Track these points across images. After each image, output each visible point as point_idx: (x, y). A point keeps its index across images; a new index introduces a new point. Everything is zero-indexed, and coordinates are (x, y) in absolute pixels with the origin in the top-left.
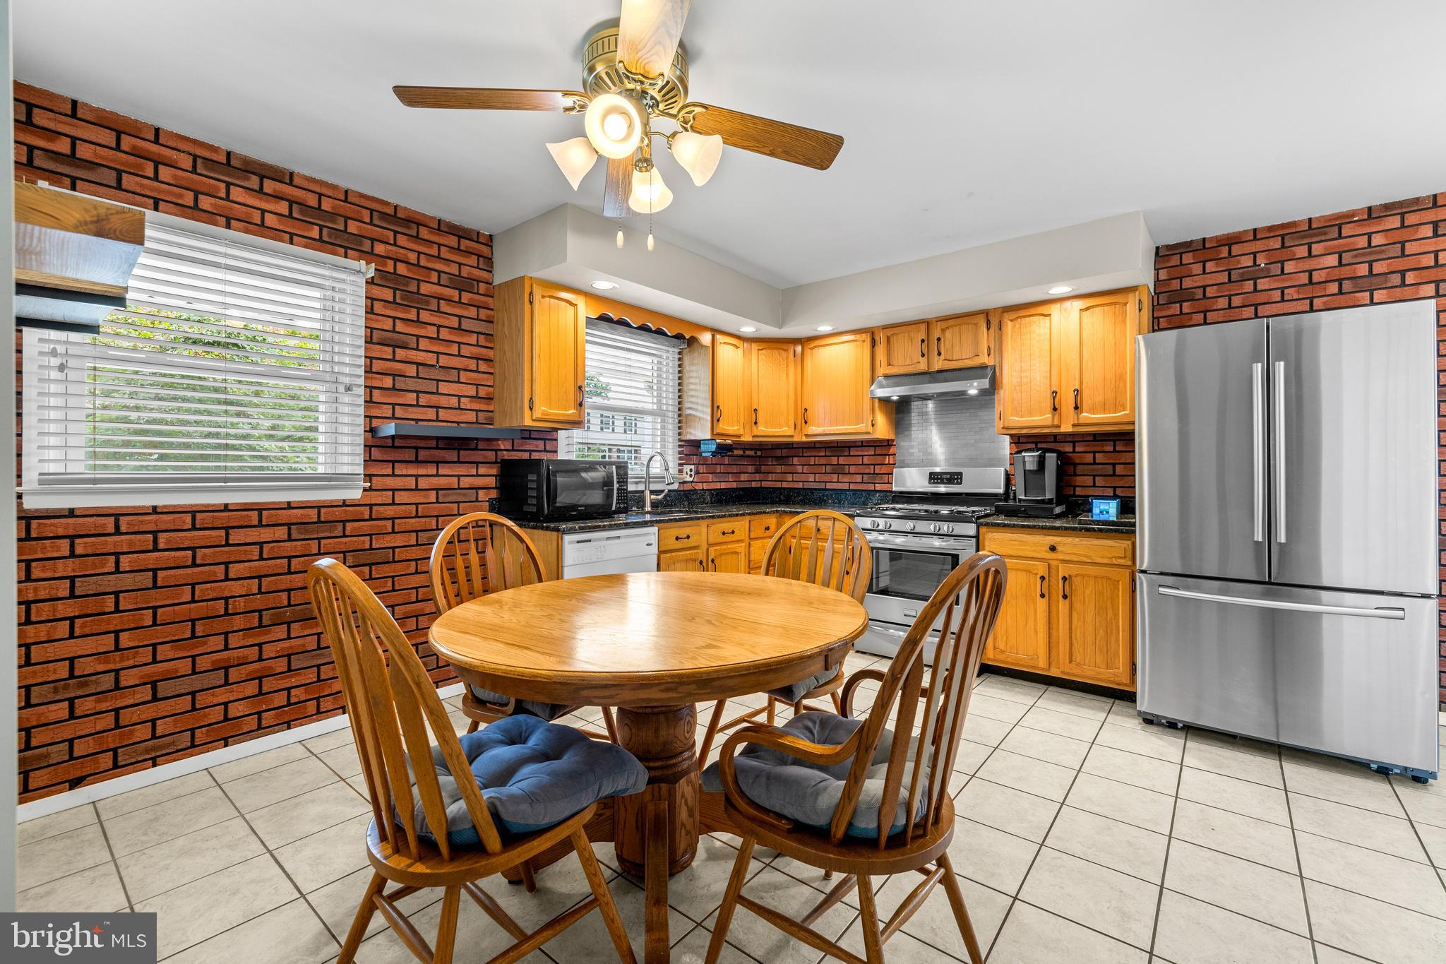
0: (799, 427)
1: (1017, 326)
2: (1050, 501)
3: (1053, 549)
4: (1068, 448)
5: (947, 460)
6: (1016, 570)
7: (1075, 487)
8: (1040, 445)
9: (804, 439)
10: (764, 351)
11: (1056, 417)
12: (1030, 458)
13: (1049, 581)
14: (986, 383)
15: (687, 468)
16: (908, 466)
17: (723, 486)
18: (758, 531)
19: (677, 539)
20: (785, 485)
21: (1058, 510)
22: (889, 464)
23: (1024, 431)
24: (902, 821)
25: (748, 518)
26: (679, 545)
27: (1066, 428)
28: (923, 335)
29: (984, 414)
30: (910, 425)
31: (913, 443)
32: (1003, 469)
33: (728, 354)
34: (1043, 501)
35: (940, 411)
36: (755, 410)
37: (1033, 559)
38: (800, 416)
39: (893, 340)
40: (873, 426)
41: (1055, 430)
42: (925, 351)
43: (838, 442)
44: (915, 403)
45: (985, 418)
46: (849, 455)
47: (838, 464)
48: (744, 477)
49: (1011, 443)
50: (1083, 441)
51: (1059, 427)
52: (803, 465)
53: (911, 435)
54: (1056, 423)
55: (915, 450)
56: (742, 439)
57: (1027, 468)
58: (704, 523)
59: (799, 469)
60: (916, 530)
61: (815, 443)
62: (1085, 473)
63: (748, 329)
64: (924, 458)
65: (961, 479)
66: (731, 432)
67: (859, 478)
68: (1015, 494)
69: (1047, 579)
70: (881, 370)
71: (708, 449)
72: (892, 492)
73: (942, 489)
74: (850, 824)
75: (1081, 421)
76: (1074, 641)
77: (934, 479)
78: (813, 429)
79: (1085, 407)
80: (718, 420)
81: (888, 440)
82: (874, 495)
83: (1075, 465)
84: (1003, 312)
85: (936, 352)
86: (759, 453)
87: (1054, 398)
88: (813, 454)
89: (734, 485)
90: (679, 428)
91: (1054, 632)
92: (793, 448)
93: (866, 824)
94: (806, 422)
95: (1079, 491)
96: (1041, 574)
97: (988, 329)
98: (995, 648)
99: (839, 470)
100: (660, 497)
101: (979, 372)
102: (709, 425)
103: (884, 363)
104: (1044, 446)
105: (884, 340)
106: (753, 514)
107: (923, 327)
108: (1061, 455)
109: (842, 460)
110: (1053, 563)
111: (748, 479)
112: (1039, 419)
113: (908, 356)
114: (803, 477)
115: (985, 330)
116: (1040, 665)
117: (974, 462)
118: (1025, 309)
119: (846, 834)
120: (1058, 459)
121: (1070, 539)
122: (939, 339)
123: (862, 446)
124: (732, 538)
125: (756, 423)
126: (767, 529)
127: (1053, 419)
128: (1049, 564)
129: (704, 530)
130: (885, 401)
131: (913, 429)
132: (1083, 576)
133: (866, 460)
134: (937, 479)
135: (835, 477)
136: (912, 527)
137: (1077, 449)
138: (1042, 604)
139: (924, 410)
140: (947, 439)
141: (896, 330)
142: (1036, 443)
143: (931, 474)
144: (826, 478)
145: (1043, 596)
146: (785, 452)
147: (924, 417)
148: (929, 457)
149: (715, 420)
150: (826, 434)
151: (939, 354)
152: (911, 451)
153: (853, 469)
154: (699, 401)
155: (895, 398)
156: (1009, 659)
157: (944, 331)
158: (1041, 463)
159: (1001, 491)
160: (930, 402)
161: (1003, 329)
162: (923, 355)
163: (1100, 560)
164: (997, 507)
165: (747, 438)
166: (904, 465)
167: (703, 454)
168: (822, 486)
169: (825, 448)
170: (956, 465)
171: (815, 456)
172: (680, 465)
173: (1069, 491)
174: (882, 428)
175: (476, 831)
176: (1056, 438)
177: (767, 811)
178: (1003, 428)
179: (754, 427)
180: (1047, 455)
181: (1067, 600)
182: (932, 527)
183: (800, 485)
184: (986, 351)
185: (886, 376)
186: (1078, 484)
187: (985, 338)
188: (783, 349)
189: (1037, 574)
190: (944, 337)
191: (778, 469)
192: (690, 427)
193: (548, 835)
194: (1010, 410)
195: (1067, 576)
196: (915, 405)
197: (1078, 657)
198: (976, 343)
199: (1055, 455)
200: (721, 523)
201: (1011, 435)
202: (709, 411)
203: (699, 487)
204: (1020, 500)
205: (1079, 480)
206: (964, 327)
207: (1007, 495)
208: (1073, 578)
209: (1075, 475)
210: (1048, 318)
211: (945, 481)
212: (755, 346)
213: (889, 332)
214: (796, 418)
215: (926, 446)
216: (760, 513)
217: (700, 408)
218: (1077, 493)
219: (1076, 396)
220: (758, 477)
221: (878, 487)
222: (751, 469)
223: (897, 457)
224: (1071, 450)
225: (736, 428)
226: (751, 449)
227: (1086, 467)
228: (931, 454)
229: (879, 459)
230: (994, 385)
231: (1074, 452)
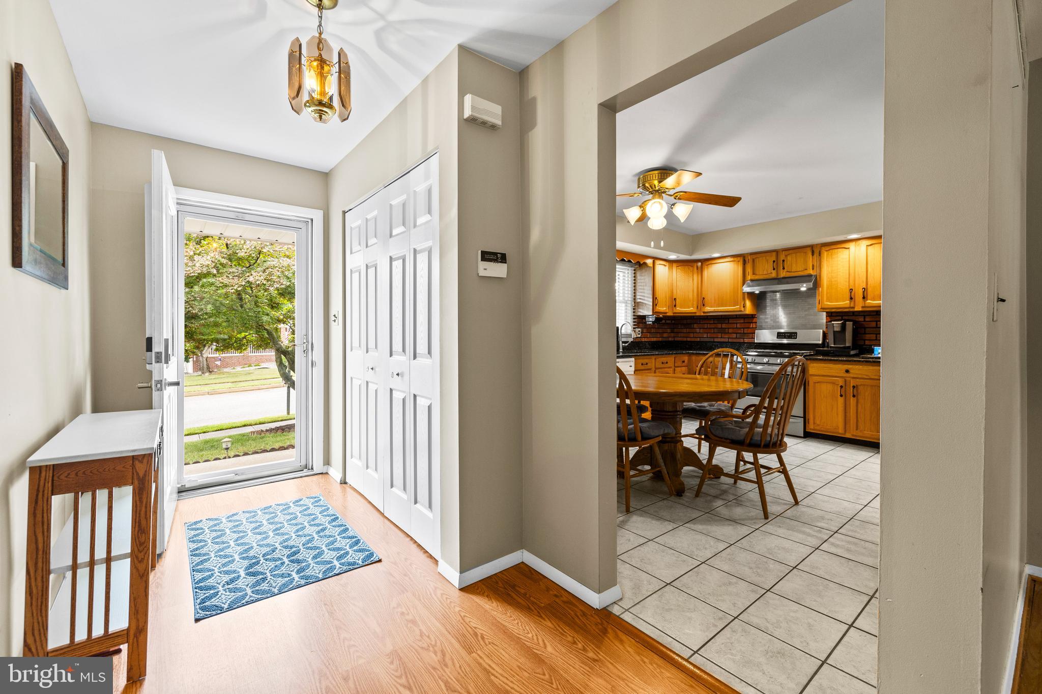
0: (699, 307)
1: (830, 254)
2: (849, 347)
3: (847, 371)
4: (861, 319)
5: (788, 326)
6: (827, 382)
7: (865, 340)
8: (844, 318)
9: (702, 314)
10: (680, 267)
11: (852, 303)
12: (837, 324)
13: (845, 388)
14: (811, 285)
15: (637, 330)
16: (765, 329)
17: (655, 339)
18: (679, 363)
19: (642, 364)
20: (689, 339)
21: (852, 352)
22: (753, 328)
23: (833, 310)
24: (768, 439)
25: (674, 356)
26: (643, 367)
27: (858, 308)
28: (774, 258)
29: (811, 301)
30: (765, 307)
31: (767, 316)
32: (821, 331)
33: (662, 270)
34: (844, 348)
35: (783, 298)
36: (675, 299)
37: (836, 377)
38: (700, 302)
39: (757, 261)
40: (744, 307)
41: (852, 310)
42: (775, 267)
43: (721, 316)
44: (769, 294)
45: (811, 302)
46: (728, 323)
47: (722, 328)
48: (665, 335)
49: (826, 316)
50: (870, 315)
51: (854, 308)
52: (700, 328)
53: (766, 312)
54: (852, 306)
55: (768, 320)
56: (668, 314)
57: (835, 330)
58: (653, 357)
59: (698, 330)
60: (770, 362)
61: (707, 316)
62: (871, 332)
63: (673, 257)
64: (775, 324)
65: (797, 335)
66: (662, 311)
67: (734, 336)
68: (828, 344)
69: (844, 387)
70: (749, 277)
71: (651, 320)
72: (755, 343)
73: (785, 341)
74: (751, 439)
75: (867, 305)
76: (859, 419)
77: (780, 336)
78: (708, 309)
79: (869, 297)
80: (656, 305)
81: (752, 315)
82: (744, 344)
83: (865, 328)
84: (822, 246)
85: (782, 268)
86: (673, 322)
87: (851, 292)
88: (707, 322)
89: (660, 339)
90: (634, 309)
91: (848, 414)
92: (694, 319)
93: (757, 438)
94: (704, 305)
95: (867, 343)
96: (841, 384)
97: (813, 255)
98: (814, 423)
99: (723, 331)
100: (626, 345)
101: (808, 278)
102: (651, 307)
103: (751, 273)
104: (846, 318)
105: (751, 261)
106: (677, 354)
107: (774, 254)
108: (855, 323)
109: (724, 326)
110: (847, 379)
111: (667, 336)
112: (843, 303)
113: (765, 269)
114: (700, 335)
115: (811, 256)
116: (840, 432)
117: (805, 327)
118: (835, 244)
119: (750, 442)
120: (853, 325)
121: (857, 366)
122: (783, 261)
123: (737, 318)
124: (666, 365)
125: (675, 306)
126: (684, 362)
127: (850, 304)
128: (845, 380)
129: (654, 361)
130: (751, 295)
131: (767, 308)
132: (864, 385)
133: (738, 326)
134: (782, 336)
135: (720, 335)
136: (767, 360)
137: (867, 320)
138: (841, 400)
139: (774, 298)
140: (788, 314)
141: (758, 256)
142: (842, 316)
143: (778, 333)
144: (714, 335)
145: (841, 396)
146: (689, 321)
147: (775, 302)
148: (777, 324)
149: (655, 304)
150: (716, 312)
151: (784, 269)
152: (766, 320)
153: (730, 331)
154: (646, 295)
155: (757, 292)
156: (822, 429)
157: (786, 256)
158: (843, 327)
159: (820, 342)
160: (778, 293)
161: (821, 255)
162: (774, 269)
163: (873, 377)
164: (817, 351)
165: (670, 314)
166: (761, 328)
167: (647, 323)
168: (712, 340)
169: (714, 319)
170: (793, 329)
171: (707, 324)
172: (634, 328)
173: (861, 343)
174: (749, 308)
175: (635, 434)
176: (854, 313)
177: (722, 438)
178: (821, 308)
179: (674, 308)
180: (847, 323)
181: (855, 398)
182: (779, 361)
183: (699, 340)
184: (811, 268)
185: (752, 280)
186: (866, 338)
187: (810, 260)
188: (690, 266)
189: (838, 385)
190: (787, 259)
191: (685, 330)
192: (640, 308)
193: (653, 439)
194: (825, 299)
195: (855, 385)
196: (768, 295)
197: (861, 426)
198: (806, 262)
199: (852, 323)
200: (661, 358)
201: (827, 312)
202: (651, 300)
203: (643, 340)
204: (831, 347)
205: (868, 337)
206: (798, 254)
207: (823, 345)
208: (859, 387)
209: (865, 333)
210: (848, 250)
211: (787, 337)
212: (675, 265)
213: (754, 257)
214: (698, 303)
215: (775, 319)
216: (680, 353)
217: (646, 299)
218: (866, 344)
219: (864, 292)
220: (672, 335)
221: (746, 340)
222: (669, 330)
223: (758, 324)
224: (863, 320)
225: (665, 309)
226: (669, 320)
227: (872, 329)
228: (778, 322)
229: (747, 325)
230: (816, 285)
231: (865, 321)
